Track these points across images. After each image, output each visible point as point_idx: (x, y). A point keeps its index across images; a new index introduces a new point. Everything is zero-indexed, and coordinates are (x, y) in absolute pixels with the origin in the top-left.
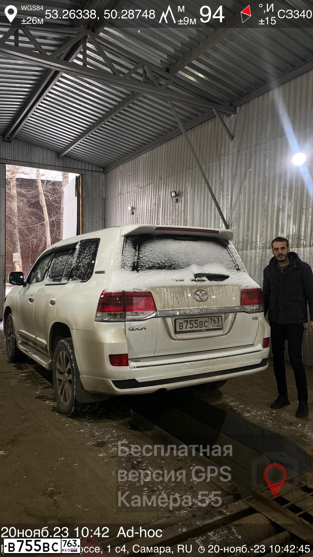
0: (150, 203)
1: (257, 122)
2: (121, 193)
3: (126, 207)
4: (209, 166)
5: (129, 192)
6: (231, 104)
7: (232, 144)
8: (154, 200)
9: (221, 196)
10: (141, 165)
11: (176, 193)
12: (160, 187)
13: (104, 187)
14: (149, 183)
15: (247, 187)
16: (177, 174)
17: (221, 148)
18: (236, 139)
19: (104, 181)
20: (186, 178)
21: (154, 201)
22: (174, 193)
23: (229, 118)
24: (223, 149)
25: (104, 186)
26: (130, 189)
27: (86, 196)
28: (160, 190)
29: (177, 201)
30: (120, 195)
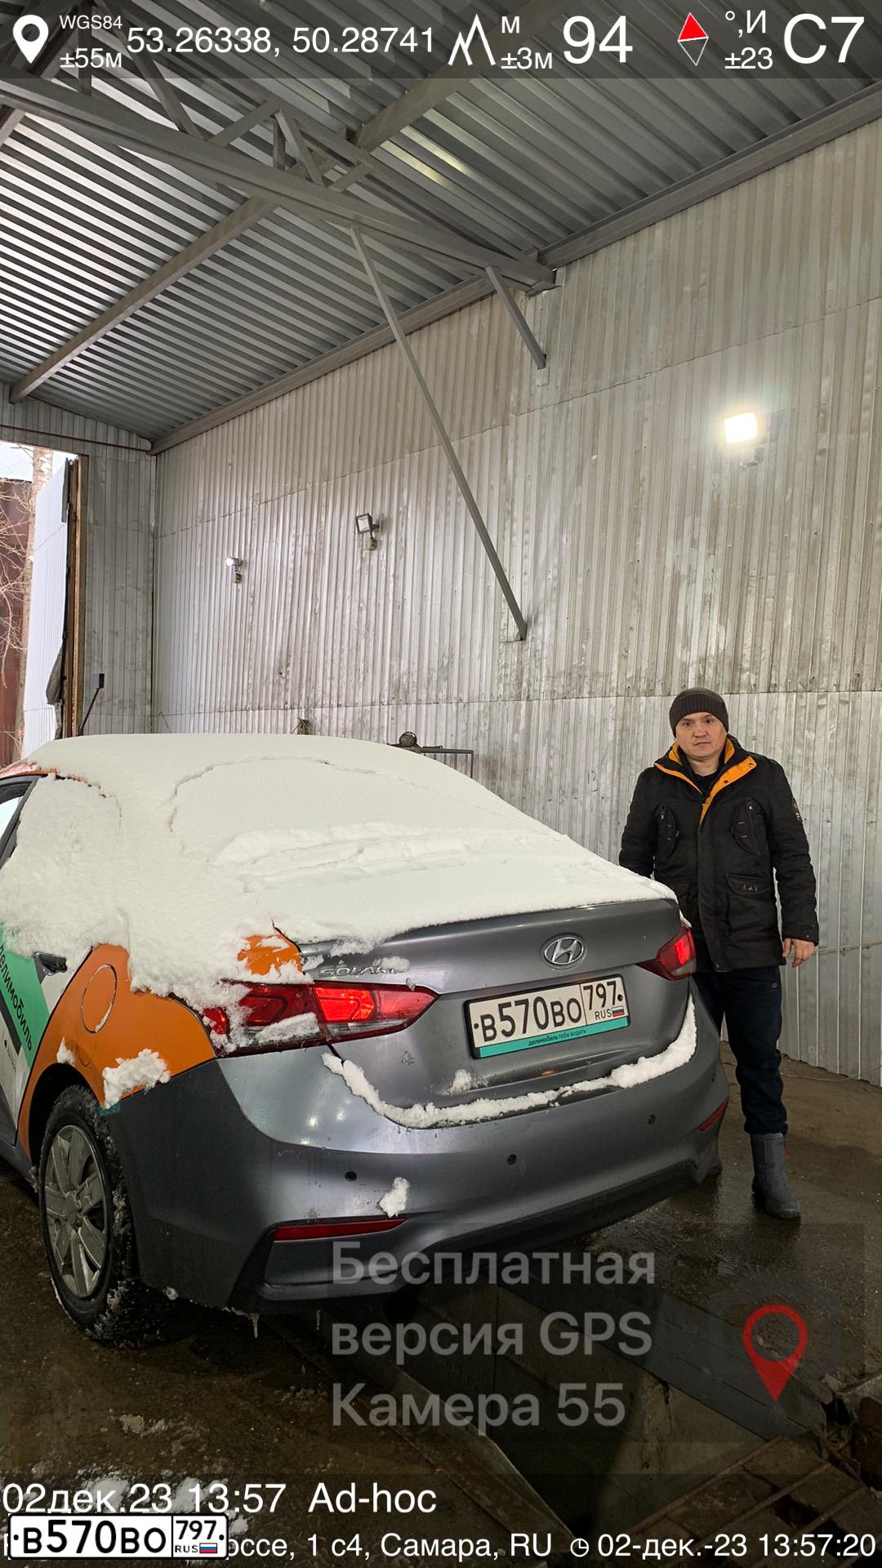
0: (292, 549)
1: (617, 316)
2: (203, 514)
3: (219, 559)
4: (472, 443)
5: (230, 515)
6: (541, 258)
7: (539, 376)
8: (306, 539)
9: (507, 533)
10: (266, 433)
11: (370, 519)
12: (324, 501)
13: (153, 498)
14: (292, 489)
15: (584, 509)
16: (375, 465)
17: (508, 390)
18: (553, 363)
19: (153, 480)
20: (401, 475)
21: (306, 543)
22: (367, 520)
23: (533, 299)
24: (514, 391)
25: (153, 493)
26: (233, 505)
27: (96, 523)
28: (324, 509)
29: (375, 544)
30: (202, 521)
